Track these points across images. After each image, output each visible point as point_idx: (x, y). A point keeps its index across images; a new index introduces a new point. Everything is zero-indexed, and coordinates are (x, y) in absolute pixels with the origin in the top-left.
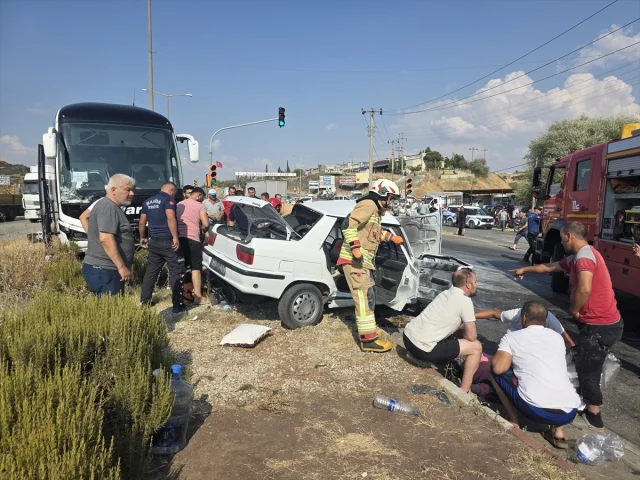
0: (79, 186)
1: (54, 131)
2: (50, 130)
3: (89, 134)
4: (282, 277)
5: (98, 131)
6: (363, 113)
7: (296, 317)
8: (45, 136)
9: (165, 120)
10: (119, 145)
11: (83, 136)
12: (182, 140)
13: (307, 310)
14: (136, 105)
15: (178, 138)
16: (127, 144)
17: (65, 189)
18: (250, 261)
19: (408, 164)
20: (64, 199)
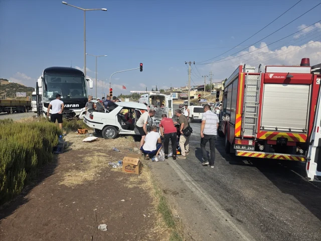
0: (50, 97)
1: (42, 78)
2: (40, 77)
3: (54, 78)
4: (102, 124)
5: (57, 77)
6: (186, 63)
7: (107, 136)
8: (38, 80)
9: (82, 73)
10: (65, 82)
11: (52, 79)
12: (88, 80)
13: (111, 134)
14: (72, 67)
15: (86, 80)
16: (67, 82)
17: (45, 98)
18: (92, 118)
19: (215, 87)
20: (45, 101)
